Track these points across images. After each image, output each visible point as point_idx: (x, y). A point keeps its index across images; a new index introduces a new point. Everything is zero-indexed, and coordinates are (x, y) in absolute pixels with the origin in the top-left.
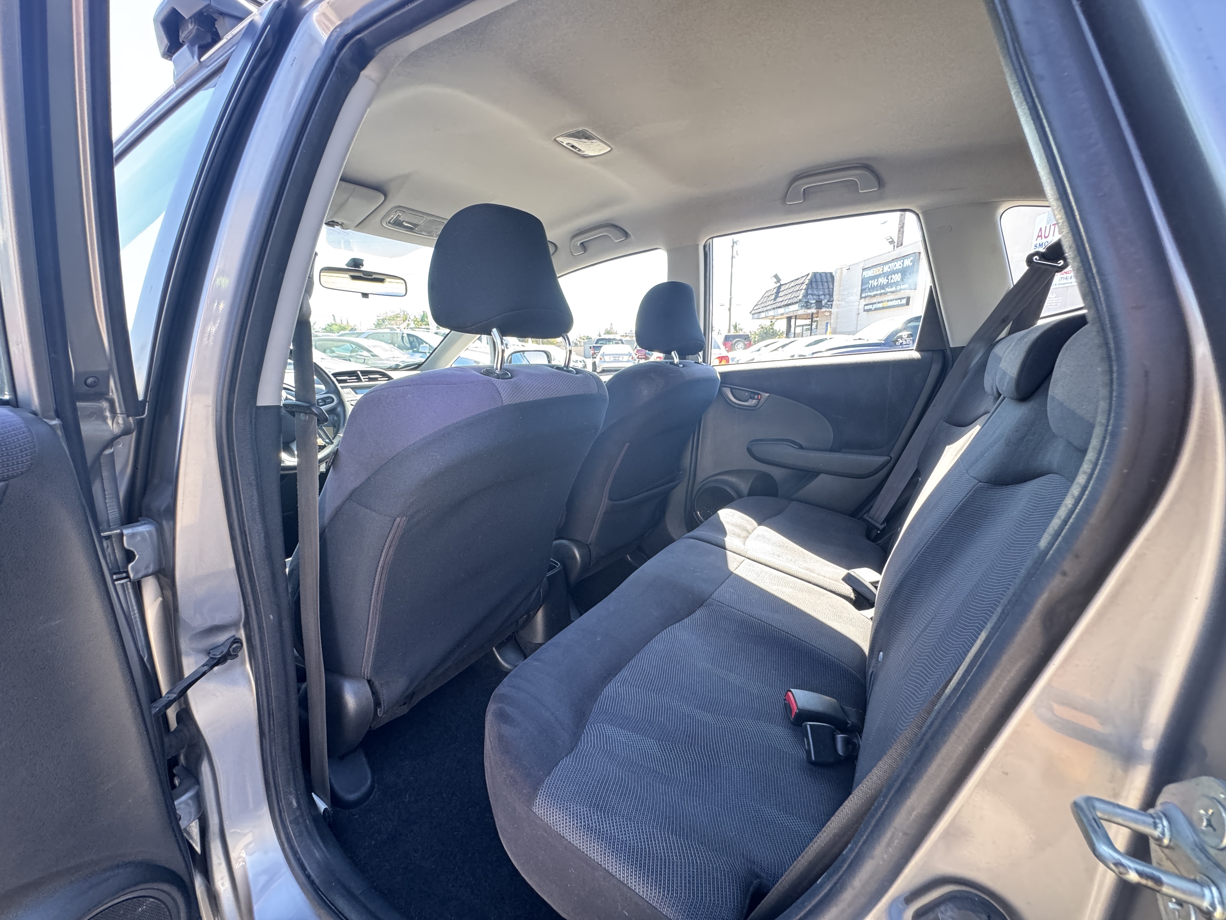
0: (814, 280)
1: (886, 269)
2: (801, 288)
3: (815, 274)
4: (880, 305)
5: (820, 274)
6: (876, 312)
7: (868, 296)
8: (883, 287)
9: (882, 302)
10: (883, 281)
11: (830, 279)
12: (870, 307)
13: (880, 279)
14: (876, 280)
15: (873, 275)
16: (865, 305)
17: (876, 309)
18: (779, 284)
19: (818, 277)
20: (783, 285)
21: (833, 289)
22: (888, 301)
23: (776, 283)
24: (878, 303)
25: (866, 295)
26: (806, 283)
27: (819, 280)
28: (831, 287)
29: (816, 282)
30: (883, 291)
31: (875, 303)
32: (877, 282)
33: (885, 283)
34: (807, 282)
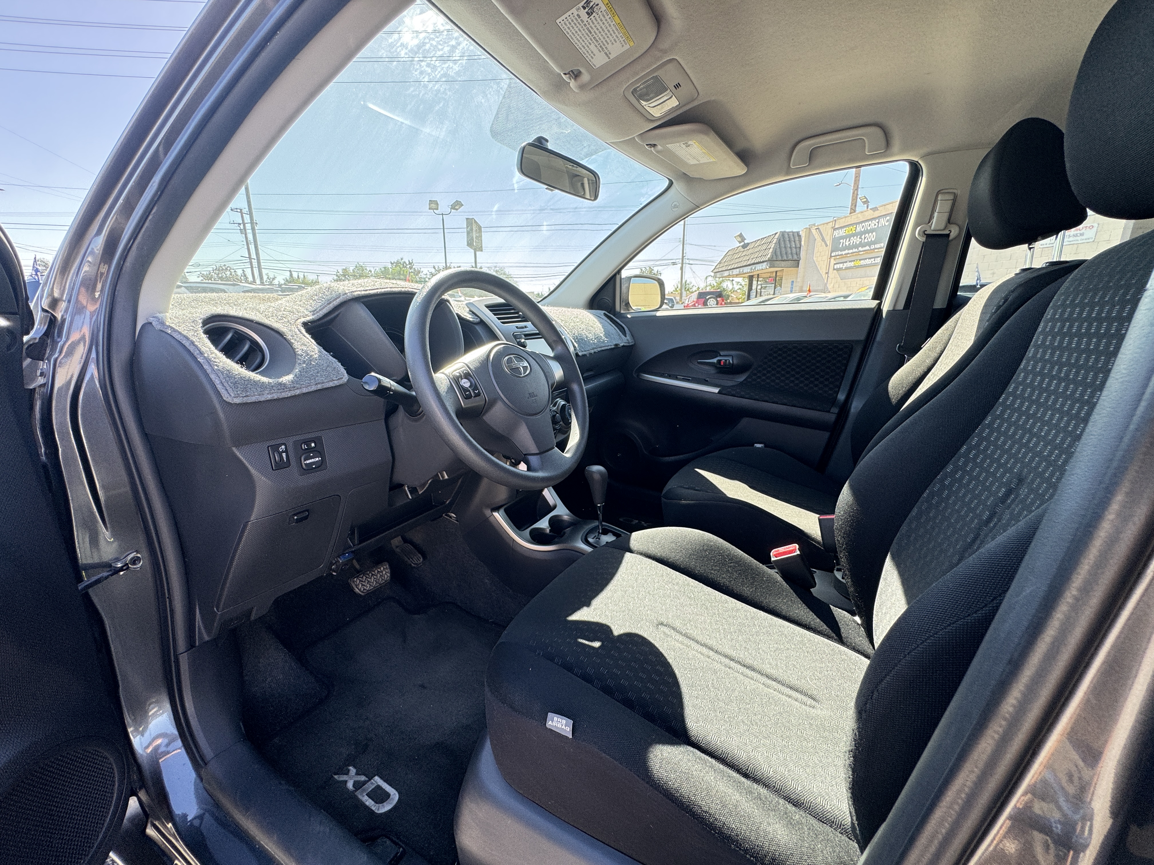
0: (782, 239)
1: (859, 228)
2: (769, 247)
3: (783, 234)
4: (852, 264)
5: (788, 233)
6: (847, 271)
7: (838, 255)
8: (856, 246)
9: (854, 261)
10: (856, 240)
11: (797, 239)
12: (841, 265)
13: (852, 238)
14: (848, 240)
15: (844, 234)
16: (835, 264)
17: (846, 268)
18: (743, 243)
19: (786, 236)
20: (748, 244)
21: (800, 248)
22: (860, 260)
23: (740, 242)
24: (850, 261)
25: (837, 254)
26: (774, 242)
27: (788, 239)
28: (798, 246)
29: (784, 241)
30: (854, 250)
31: (846, 262)
32: (849, 241)
33: (858, 243)
34: (775, 240)
